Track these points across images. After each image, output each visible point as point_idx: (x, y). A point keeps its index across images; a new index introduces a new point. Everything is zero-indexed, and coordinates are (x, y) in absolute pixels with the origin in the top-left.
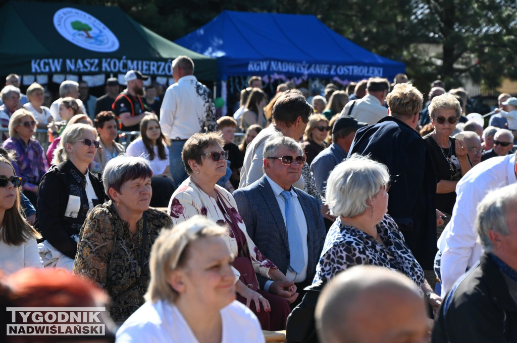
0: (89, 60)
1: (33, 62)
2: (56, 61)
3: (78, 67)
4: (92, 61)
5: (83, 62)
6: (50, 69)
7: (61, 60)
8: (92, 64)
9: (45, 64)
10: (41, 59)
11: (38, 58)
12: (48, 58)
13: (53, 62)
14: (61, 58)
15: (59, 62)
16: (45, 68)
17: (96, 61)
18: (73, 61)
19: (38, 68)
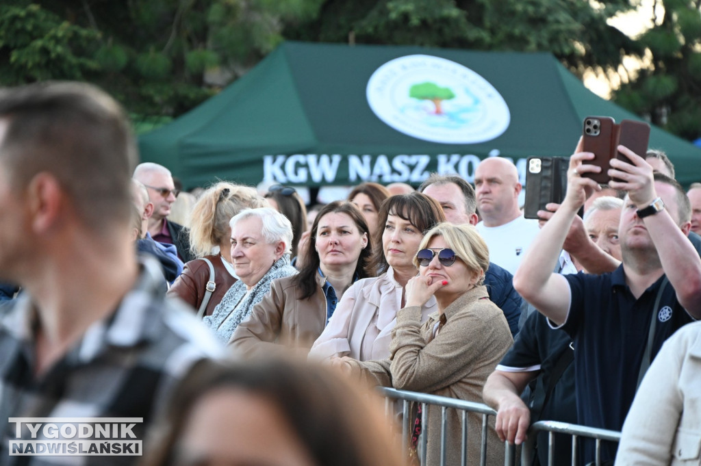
0: (406, 159)
1: (268, 161)
2: (324, 159)
3: (377, 171)
4: (413, 160)
5: (390, 161)
6: (309, 176)
7: (337, 159)
8: (412, 168)
9: (298, 165)
10: (288, 155)
11: (281, 154)
12: (305, 152)
13: (318, 161)
14: (336, 153)
15: (331, 161)
16: (296, 173)
17: (424, 160)
18: (367, 159)
19: (279, 174)
